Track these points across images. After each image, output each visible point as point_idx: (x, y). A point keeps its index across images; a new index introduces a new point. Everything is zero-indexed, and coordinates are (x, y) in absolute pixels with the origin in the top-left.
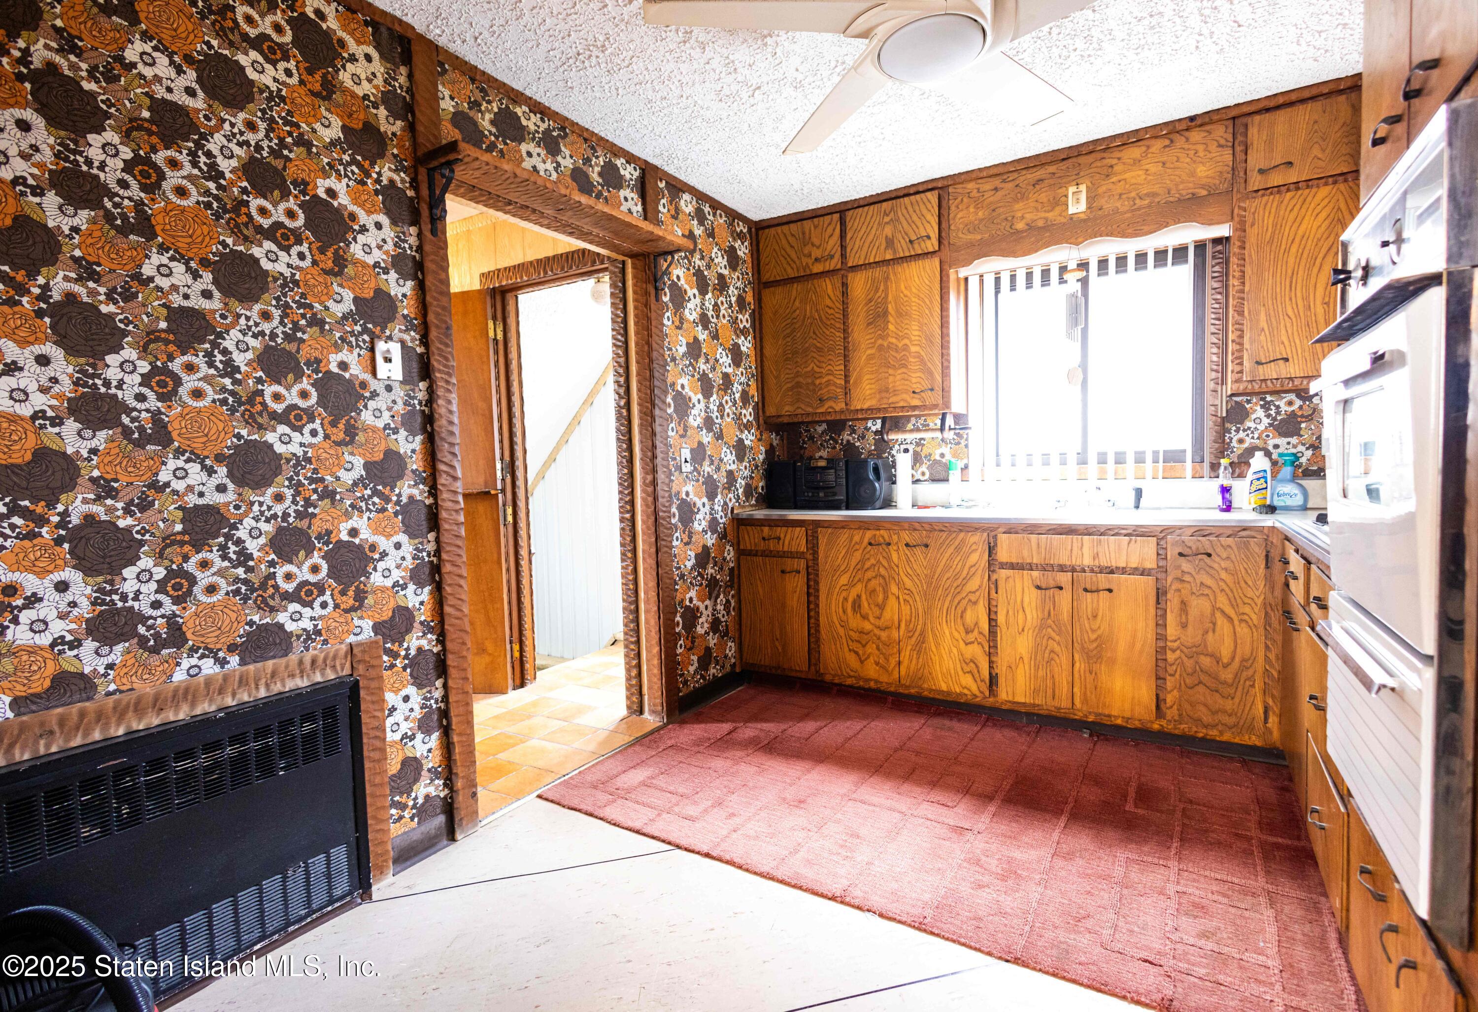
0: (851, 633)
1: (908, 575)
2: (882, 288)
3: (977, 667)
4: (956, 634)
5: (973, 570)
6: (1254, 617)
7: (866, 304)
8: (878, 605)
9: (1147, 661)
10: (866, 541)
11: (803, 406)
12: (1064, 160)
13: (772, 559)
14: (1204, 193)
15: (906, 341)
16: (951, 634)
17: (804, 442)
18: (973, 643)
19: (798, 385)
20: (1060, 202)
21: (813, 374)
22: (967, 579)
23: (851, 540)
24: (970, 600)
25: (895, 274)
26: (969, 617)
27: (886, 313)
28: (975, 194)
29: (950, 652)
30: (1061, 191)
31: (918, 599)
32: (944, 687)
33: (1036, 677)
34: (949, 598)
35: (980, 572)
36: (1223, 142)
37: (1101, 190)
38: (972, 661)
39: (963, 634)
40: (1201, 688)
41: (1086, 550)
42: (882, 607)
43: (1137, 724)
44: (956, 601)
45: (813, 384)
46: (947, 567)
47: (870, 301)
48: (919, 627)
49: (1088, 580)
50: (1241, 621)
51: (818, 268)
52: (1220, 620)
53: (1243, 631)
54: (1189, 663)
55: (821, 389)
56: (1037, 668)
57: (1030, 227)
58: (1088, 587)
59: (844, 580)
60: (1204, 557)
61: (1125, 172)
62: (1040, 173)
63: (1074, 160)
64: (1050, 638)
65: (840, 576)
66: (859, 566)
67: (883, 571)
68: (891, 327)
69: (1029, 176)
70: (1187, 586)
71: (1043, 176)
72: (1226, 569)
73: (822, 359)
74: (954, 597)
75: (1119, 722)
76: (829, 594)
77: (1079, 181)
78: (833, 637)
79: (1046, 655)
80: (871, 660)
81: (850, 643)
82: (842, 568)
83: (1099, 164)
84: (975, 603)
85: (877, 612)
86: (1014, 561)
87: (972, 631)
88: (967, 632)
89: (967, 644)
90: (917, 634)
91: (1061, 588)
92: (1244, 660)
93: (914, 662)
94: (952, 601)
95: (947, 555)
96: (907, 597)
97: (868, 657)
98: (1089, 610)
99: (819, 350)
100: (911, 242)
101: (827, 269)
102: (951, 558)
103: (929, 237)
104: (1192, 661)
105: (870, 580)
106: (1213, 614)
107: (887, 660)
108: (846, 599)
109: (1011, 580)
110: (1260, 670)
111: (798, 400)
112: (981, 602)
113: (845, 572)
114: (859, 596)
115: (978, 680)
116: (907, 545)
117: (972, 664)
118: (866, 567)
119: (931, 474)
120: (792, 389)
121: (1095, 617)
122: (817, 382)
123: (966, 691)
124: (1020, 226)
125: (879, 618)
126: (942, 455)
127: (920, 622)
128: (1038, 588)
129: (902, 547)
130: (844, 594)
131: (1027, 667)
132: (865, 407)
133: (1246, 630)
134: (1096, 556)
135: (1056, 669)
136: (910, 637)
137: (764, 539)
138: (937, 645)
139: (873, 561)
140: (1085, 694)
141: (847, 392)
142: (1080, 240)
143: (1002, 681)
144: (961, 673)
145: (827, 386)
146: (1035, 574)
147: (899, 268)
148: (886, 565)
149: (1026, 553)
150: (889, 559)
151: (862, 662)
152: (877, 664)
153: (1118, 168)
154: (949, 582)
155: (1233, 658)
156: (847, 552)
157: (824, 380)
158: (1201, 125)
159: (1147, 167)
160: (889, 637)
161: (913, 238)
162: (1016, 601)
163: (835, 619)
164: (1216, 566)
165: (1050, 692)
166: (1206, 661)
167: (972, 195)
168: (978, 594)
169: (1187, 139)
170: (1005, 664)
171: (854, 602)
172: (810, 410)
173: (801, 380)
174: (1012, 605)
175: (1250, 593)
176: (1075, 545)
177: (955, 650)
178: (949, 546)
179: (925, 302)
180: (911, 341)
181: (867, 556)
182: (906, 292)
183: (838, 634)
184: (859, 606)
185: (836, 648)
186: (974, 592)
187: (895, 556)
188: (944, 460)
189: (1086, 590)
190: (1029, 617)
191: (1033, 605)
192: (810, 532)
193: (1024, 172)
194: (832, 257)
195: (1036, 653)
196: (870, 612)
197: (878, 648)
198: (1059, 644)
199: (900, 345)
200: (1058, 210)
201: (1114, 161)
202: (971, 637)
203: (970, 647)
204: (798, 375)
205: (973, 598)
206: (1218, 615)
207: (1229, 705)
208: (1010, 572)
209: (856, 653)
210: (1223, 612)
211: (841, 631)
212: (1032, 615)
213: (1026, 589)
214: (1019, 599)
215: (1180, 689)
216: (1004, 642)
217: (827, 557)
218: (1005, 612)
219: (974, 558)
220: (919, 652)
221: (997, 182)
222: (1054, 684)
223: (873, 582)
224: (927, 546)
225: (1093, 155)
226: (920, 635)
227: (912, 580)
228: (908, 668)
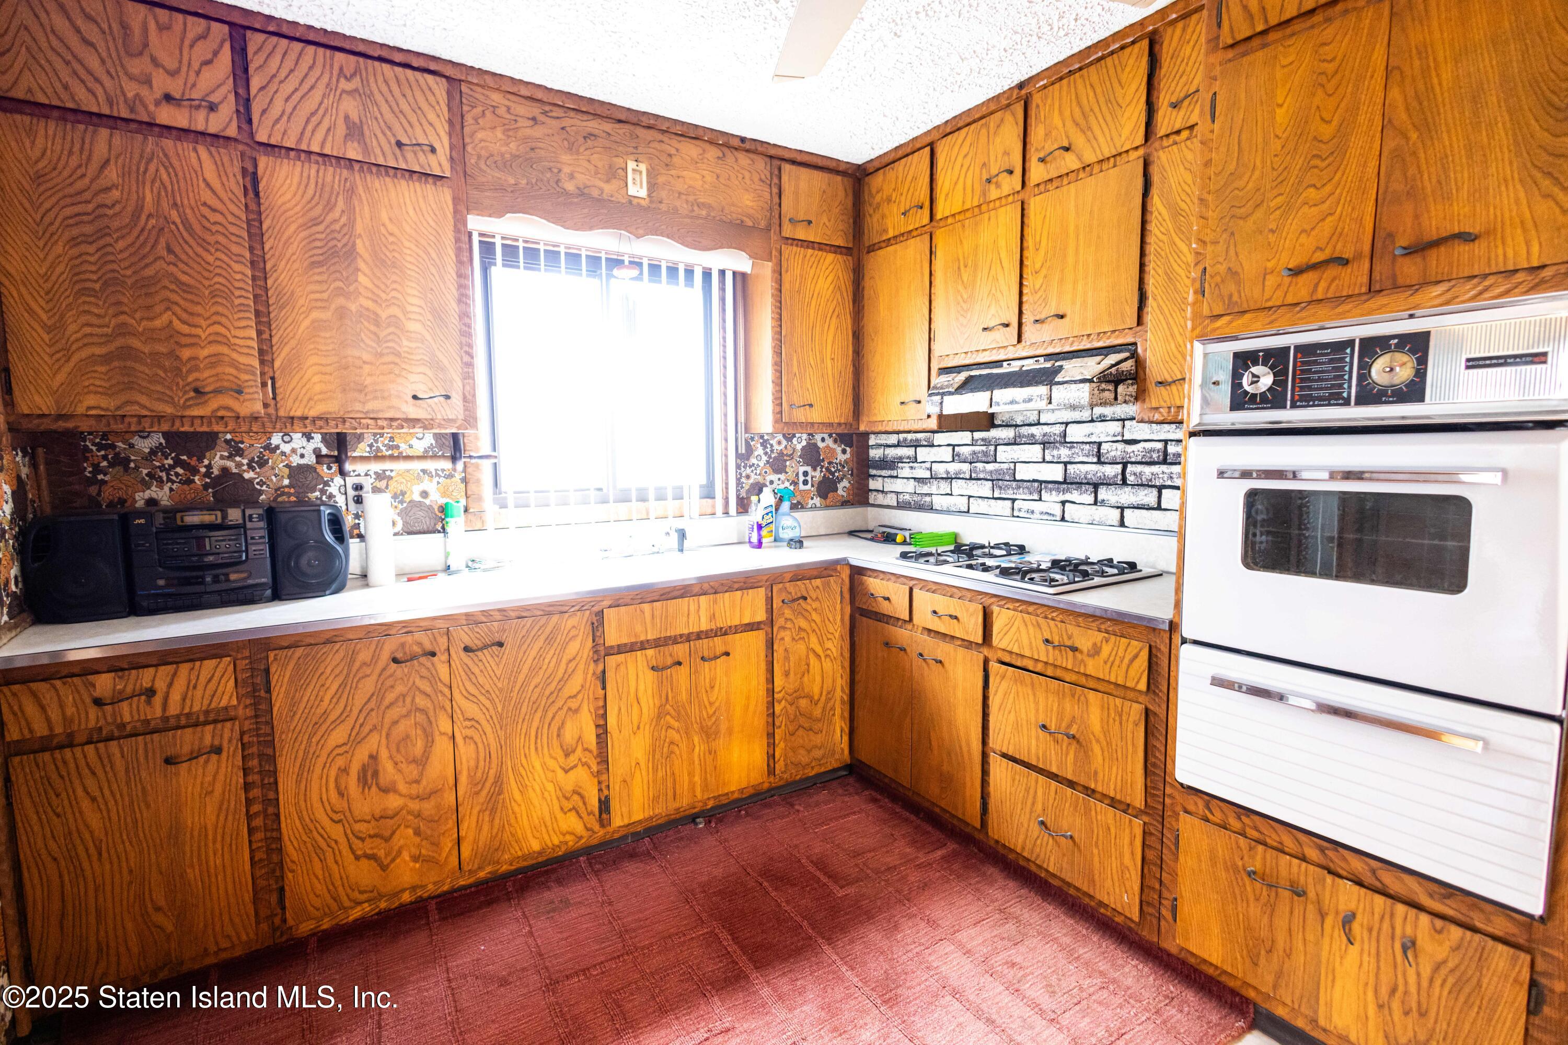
0: (358, 827)
1: (469, 696)
2: (341, 204)
3: (582, 797)
4: (552, 764)
5: (573, 665)
6: (834, 650)
7: (304, 226)
8: (414, 761)
9: (759, 721)
10: (385, 656)
11: (143, 400)
12: (620, 121)
13: (127, 743)
14: (751, 224)
15: (394, 310)
16: (544, 765)
17: (97, 469)
18: (575, 766)
19: (126, 353)
20: (616, 174)
21: (170, 333)
22: (564, 680)
23: (353, 660)
24: (570, 709)
25: (367, 189)
26: (569, 735)
27: (351, 253)
28: (502, 111)
29: (543, 789)
30: (619, 161)
31: (488, 730)
32: (536, 846)
33: (655, 781)
34: (539, 714)
35: (582, 666)
36: (763, 177)
37: (661, 179)
38: (575, 792)
39: (561, 759)
40: (801, 732)
41: (703, 613)
42: (422, 762)
43: (752, 791)
44: (550, 715)
45: (172, 354)
46: (533, 670)
47: (316, 222)
48: (492, 772)
49: (705, 646)
50: (827, 656)
51: (166, 115)
52: (813, 660)
53: (827, 664)
54: (791, 710)
55: (196, 369)
56: (655, 770)
57: (582, 193)
58: (706, 655)
59: (339, 735)
60: (801, 601)
61: (686, 169)
62: (593, 125)
63: (632, 127)
64: (669, 727)
65: (328, 732)
66: (372, 704)
67: (421, 701)
68: (361, 278)
69: (579, 123)
70: (788, 633)
71: (596, 132)
72: (815, 610)
73: (198, 309)
74: (545, 711)
75: (736, 796)
76: (304, 770)
77: (641, 158)
78: (317, 847)
79: (665, 750)
80: (406, 856)
81: (357, 844)
82: (332, 717)
83: (656, 145)
84: (576, 711)
85: (412, 771)
86: (625, 640)
87: (574, 751)
88: (567, 755)
89: (566, 772)
90: (488, 785)
91: (680, 663)
92: (829, 693)
93: (486, 828)
94: (542, 718)
95: (533, 653)
96: (469, 732)
97: (399, 853)
98: (707, 680)
99: (186, 288)
100: (399, 144)
101: (200, 127)
102: (540, 656)
103: (433, 150)
104: (793, 708)
105: (395, 723)
106: (807, 656)
107: (436, 844)
108: (345, 771)
109: (622, 668)
110: (838, 699)
111: (130, 386)
112: (585, 707)
113: (340, 720)
114: (373, 757)
115: (584, 815)
116: (467, 649)
117: (576, 797)
118: (386, 702)
119: (405, 523)
120: (106, 359)
121: (712, 687)
122: (186, 354)
123: (568, 838)
124: (570, 186)
125: (417, 782)
126: (425, 494)
127: (494, 765)
128: (653, 668)
129: (458, 655)
130: (340, 762)
131: (644, 773)
132: (312, 413)
133: (829, 664)
134: (713, 617)
135: (676, 762)
136: (477, 793)
137: (98, 702)
138: (523, 789)
139: (400, 688)
140: (706, 779)
141: (270, 380)
142: (641, 232)
143: (614, 805)
144: (560, 815)
145: (213, 365)
146: (650, 652)
147: (376, 183)
148: (428, 690)
149: (639, 628)
150: (433, 679)
151: (384, 868)
152: (415, 859)
153: (676, 160)
154: (538, 690)
155: (821, 694)
156: (343, 685)
157: (205, 352)
158: (748, 151)
159: (705, 173)
160: (438, 807)
161: (405, 140)
162: (628, 693)
163: (320, 815)
164: (809, 608)
165: (670, 793)
166: (803, 703)
167: (498, 111)
168: (580, 697)
169: (736, 160)
170: (619, 779)
171: (364, 769)
172: (169, 410)
173: (135, 343)
174: (624, 699)
175: (831, 630)
176: (692, 608)
177: (550, 787)
178: (536, 637)
179: (428, 254)
180: (405, 312)
181: (389, 683)
182: (390, 227)
183: (327, 839)
184: (376, 774)
185: (326, 868)
186: (575, 696)
187: (443, 671)
188: (427, 502)
189: (703, 658)
190: (645, 710)
191: (650, 692)
192: (242, 664)
193: (572, 114)
194: (212, 108)
195: (654, 751)
196: (398, 778)
197: (417, 833)
198: (678, 731)
199: (383, 315)
200: (615, 184)
201: (673, 151)
202: (573, 759)
203: (572, 774)
204: (122, 330)
205: (573, 704)
206: (811, 656)
207: (818, 739)
208: (620, 658)
209: (372, 857)
210: (814, 651)
211: (336, 832)
212: (649, 704)
213: (640, 674)
214: (632, 690)
215: (785, 740)
216: (616, 751)
217: (294, 705)
218: (616, 709)
219: (573, 647)
220: (493, 811)
221: (535, 110)
222: (675, 780)
223: (402, 727)
224: (501, 645)
225: (651, 132)
226: (495, 782)
227: (478, 703)
228: (476, 841)
